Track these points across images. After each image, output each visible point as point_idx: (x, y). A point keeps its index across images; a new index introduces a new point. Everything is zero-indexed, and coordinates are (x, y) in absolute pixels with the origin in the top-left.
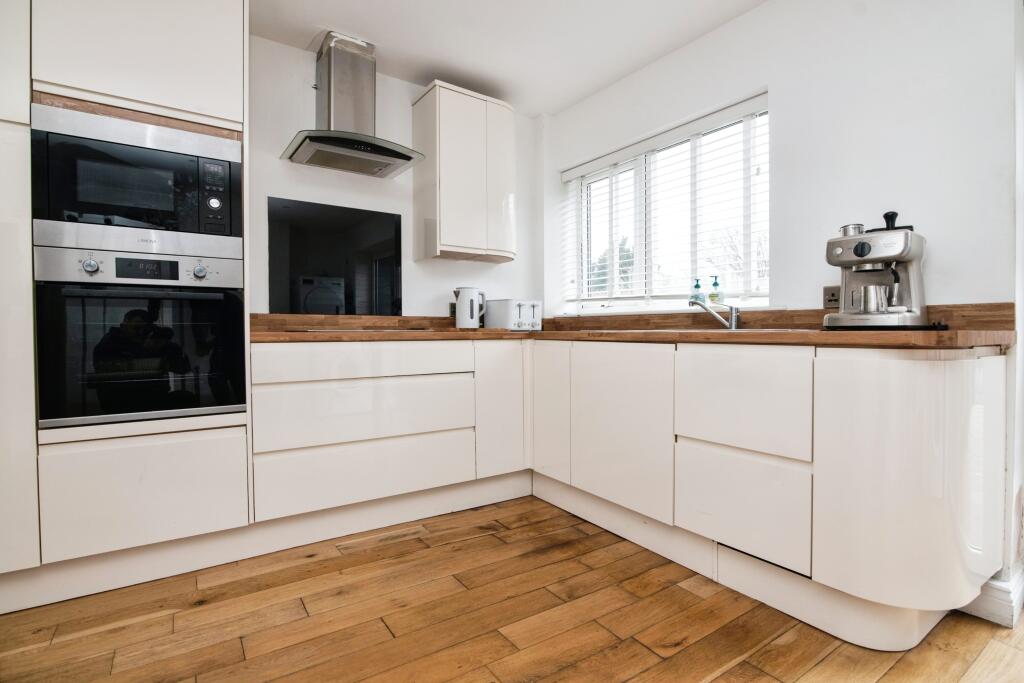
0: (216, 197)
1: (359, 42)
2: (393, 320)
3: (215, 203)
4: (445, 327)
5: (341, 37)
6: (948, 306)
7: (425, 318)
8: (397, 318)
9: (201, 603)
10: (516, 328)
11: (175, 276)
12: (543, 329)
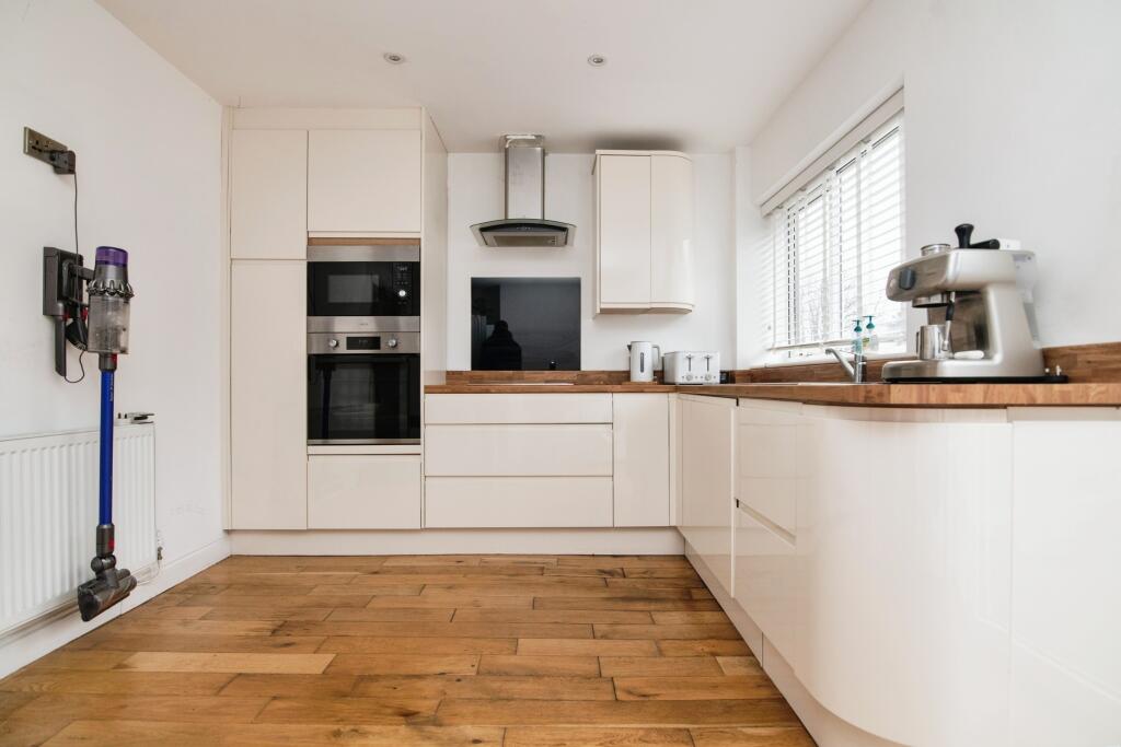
0: (403, 289)
1: (529, 137)
2: (573, 374)
3: (402, 293)
4: (619, 381)
5: (514, 137)
6: (1071, 348)
7: (603, 372)
8: (576, 372)
9: (376, 573)
10: (685, 381)
11: (378, 347)
12: (722, 382)
